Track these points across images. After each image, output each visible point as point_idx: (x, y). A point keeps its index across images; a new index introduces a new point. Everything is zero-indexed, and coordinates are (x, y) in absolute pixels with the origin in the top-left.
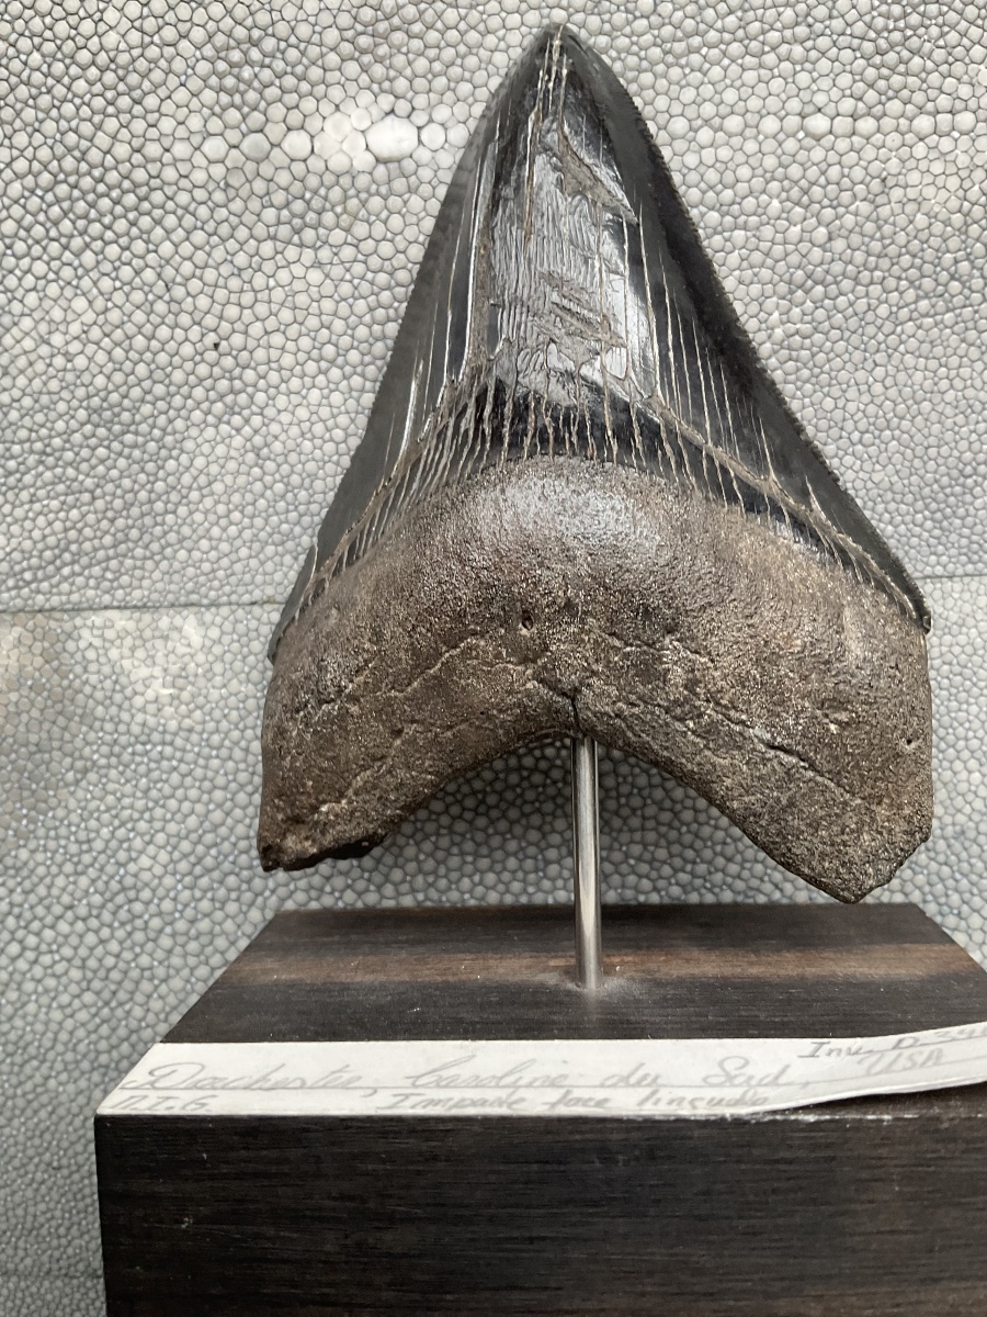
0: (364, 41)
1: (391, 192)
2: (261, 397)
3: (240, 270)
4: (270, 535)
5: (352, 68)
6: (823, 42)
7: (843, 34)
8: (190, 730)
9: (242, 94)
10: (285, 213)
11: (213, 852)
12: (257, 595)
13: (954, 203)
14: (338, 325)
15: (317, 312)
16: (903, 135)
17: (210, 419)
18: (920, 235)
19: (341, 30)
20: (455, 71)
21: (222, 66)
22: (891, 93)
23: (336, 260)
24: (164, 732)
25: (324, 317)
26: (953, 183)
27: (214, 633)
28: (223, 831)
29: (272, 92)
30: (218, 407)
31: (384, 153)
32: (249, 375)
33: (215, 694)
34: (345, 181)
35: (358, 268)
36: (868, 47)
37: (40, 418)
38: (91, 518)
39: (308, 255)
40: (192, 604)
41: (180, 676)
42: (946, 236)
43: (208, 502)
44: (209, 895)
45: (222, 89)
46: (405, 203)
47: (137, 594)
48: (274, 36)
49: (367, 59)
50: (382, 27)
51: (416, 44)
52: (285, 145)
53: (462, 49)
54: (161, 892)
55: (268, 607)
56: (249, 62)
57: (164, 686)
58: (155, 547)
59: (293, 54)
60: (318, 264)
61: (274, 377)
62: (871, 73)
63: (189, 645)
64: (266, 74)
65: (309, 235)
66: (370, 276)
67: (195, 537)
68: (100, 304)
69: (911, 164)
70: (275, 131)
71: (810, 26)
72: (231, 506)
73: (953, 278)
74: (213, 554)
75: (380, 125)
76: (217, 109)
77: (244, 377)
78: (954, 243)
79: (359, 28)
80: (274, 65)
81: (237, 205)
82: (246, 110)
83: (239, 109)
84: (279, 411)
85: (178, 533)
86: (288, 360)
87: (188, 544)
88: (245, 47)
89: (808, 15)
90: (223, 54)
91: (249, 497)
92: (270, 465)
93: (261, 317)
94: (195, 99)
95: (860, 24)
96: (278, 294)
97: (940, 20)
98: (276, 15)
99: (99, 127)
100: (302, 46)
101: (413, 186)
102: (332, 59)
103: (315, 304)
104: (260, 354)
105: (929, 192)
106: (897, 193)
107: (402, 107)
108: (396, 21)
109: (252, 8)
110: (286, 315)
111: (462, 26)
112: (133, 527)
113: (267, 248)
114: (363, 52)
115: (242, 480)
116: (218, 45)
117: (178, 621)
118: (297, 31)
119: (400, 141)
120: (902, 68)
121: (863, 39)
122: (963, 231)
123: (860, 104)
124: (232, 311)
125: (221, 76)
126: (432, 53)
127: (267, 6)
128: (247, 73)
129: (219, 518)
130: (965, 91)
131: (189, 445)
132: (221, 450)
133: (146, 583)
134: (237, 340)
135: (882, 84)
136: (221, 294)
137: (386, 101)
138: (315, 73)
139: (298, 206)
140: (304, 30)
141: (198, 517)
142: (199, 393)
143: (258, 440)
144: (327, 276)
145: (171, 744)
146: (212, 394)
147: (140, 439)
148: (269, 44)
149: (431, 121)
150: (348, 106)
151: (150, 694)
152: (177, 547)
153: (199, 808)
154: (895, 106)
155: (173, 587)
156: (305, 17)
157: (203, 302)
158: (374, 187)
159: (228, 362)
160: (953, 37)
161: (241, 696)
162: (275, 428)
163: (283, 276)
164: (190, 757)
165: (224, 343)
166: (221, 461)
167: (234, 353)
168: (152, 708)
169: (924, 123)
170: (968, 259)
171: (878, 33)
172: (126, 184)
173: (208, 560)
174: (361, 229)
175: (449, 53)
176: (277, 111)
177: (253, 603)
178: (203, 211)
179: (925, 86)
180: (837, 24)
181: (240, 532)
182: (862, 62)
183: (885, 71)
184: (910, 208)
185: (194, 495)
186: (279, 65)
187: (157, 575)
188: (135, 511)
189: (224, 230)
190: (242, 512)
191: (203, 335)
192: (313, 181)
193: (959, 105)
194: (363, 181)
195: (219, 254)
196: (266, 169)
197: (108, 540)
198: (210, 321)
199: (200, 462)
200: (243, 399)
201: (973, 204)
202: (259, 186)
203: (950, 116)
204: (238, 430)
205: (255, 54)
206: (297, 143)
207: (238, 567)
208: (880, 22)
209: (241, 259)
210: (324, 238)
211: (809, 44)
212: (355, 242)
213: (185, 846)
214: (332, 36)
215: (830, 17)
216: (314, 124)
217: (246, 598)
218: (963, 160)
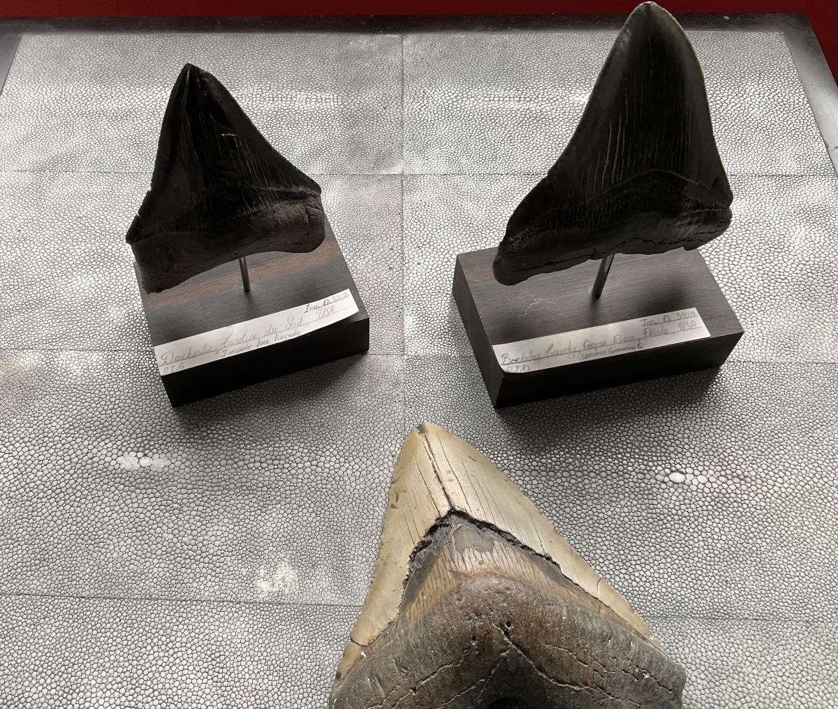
8: (84, 385)
11: (79, 422)
24: (75, 385)
27: (101, 358)
28: (84, 415)
33: (95, 375)
37: (70, 303)
38: (75, 327)
40: (97, 350)
41: (86, 369)
43: (111, 325)
57: (80, 372)
67: (104, 333)
68: (97, 279)
74: (108, 338)
99: (110, 245)
117: (91, 354)
133: (85, 344)
145: (76, 388)
147: (97, 309)
153: (79, 408)
155: (93, 345)
197: (78, 333)
213: (70, 419)
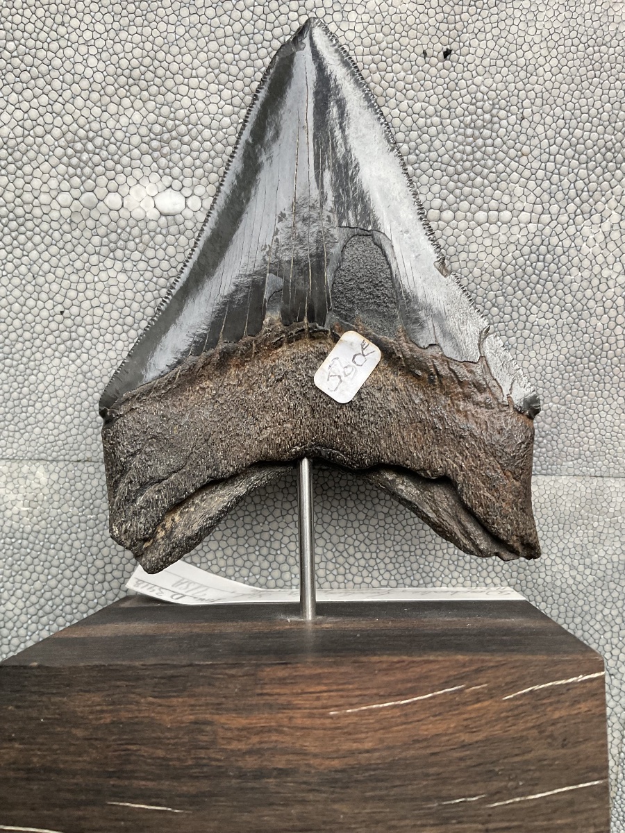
0: (155, 144)
1: (168, 233)
2: (87, 344)
3: (78, 270)
4: (91, 423)
5: (147, 159)
6: (425, 165)
7: (437, 161)
8: (38, 532)
9: (82, 169)
10: (105, 239)
11: (50, 603)
12: (81, 456)
13: (496, 263)
14: (135, 306)
15: (123, 297)
16: (469, 222)
17: (57, 354)
18: (475, 281)
19: (142, 137)
20: (208, 166)
21: (70, 151)
22: (462, 197)
23: (135, 269)
24: (23, 532)
25: (127, 301)
26: (497, 251)
27: (55, 477)
28: (56, 591)
29: (100, 169)
30: (62, 347)
31: (165, 211)
32: (81, 331)
33: (54, 512)
34: (142, 224)
35: (148, 275)
36: (451, 169)
39: (118, 265)
40: (42, 459)
41: (33, 501)
42: (491, 281)
43: (54, 401)
44: (47, 628)
45: (69, 165)
46: (177, 240)
47: (10, 451)
48: (101, 136)
49: (156, 154)
50: (166, 136)
51: (185, 148)
52: (107, 201)
53: (213, 153)
54: (18, 624)
55: (87, 464)
56: (86, 150)
57: (23, 506)
58: (21, 425)
59: (112, 148)
60: (124, 271)
61: (96, 333)
62: (452, 184)
63: (39, 483)
64: (96, 159)
65: (119, 253)
66: (155, 279)
67: (45, 421)
69: (473, 239)
70: (101, 192)
71: (417, 155)
72: (67, 405)
73: (494, 305)
74: (56, 432)
75: (163, 194)
76: (66, 176)
77: (78, 331)
78: (495, 286)
79: (152, 136)
80: (101, 154)
81: (77, 233)
82: (84, 178)
83: (80, 177)
84: (98, 352)
85: (35, 418)
86: (104, 324)
87: (41, 425)
88: (84, 141)
89: (416, 148)
90: (71, 145)
91: (78, 400)
92: (92, 383)
93: (89, 298)
94: (54, 170)
95: (447, 156)
96: (100, 286)
97: (494, 156)
98: (103, 125)
100: (118, 144)
101: (182, 231)
102: (136, 152)
103: (121, 293)
104: (88, 319)
105: (482, 256)
106: (463, 256)
107: (177, 184)
108: (174, 133)
109: (89, 120)
110: (104, 298)
111: (213, 140)
112: (9, 412)
113: (94, 259)
114: (155, 150)
115: (74, 390)
116: (68, 139)
117: (33, 468)
118: (116, 135)
119: (175, 204)
120: (470, 183)
121: (448, 165)
122: (502, 278)
123: (445, 203)
124: (72, 294)
125: (70, 158)
126: (195, 154)
127: (98, 119)
128: (85, 156)
129: (60, 411)
130: (506, 199)
131: (44, 368)
132: (62, 372)
133: (15, 445)
134: (75, 310)
135: (458, 191)
136: (66, 283)
137: (167, 180)
138: (125, 160)
139: (113, 236)
140: (119, 135)
141: (48, 409)
142: (51, 338)
143: (85, 368)
144: (129, 278)
145: (27, 539)
146: (59, 340)
147: (15, 363)
148: (99, 141)
149: (193, 194)
150: (144, 181)
151: (15, 510)
152: (34, 426)
153: (42, 577)
154: (465, 205)
155: (31, 449)
156: (120, 127)
157: (55, 287)
158: (159, 229)
159: (69, 322)
160: (501, 167)
161: (69, 515)
162: (95, 362)
163: (103, 276)
164: (38, 547)
165: (66, 311)
166: (63, 379)
167: (73, 317)
168: (16, 518)
169: (481, 216)
170: (503, 295)
171: (457, 162)
172: (11, 216)
173: (52, 435)
174: (150, 253)
175: (205, 155)
176: (102, 180)
177: (79, 461)
178: (57, 235)
179: (482, 194)
180: (433, 155)
181: (73, 420)
182: (446, 178)
183: (459, 184)
184: (471, 264)
185: (46, 397)
186: (104, 154)
187: (22, 441)
188: (10, 404)
189: (69, 247)
190: (74, 408)
191: (54, 306)
192: (122, 223)
193: (502, 206)
194: (152, 225)
195: (65, 260)
196: (95, 214)
198: (59, 298)
199: (50, 378)
200: (77, 343)
201: (508, 264)
202: (90, 223)
203: (496, 212)
204: (73, 361)
205: (90, 146)
206: (113, 199)
207: (70, 440)
208: (458, 155)
209: (78, 264)
210: (128, 256)
211: (416, 165)
212: (146, 260)
213: (33, 599)
214: (136, 140)
215: (429, 151)
216: (124, 190)
217: (74, 458)
218: (503, 239)
